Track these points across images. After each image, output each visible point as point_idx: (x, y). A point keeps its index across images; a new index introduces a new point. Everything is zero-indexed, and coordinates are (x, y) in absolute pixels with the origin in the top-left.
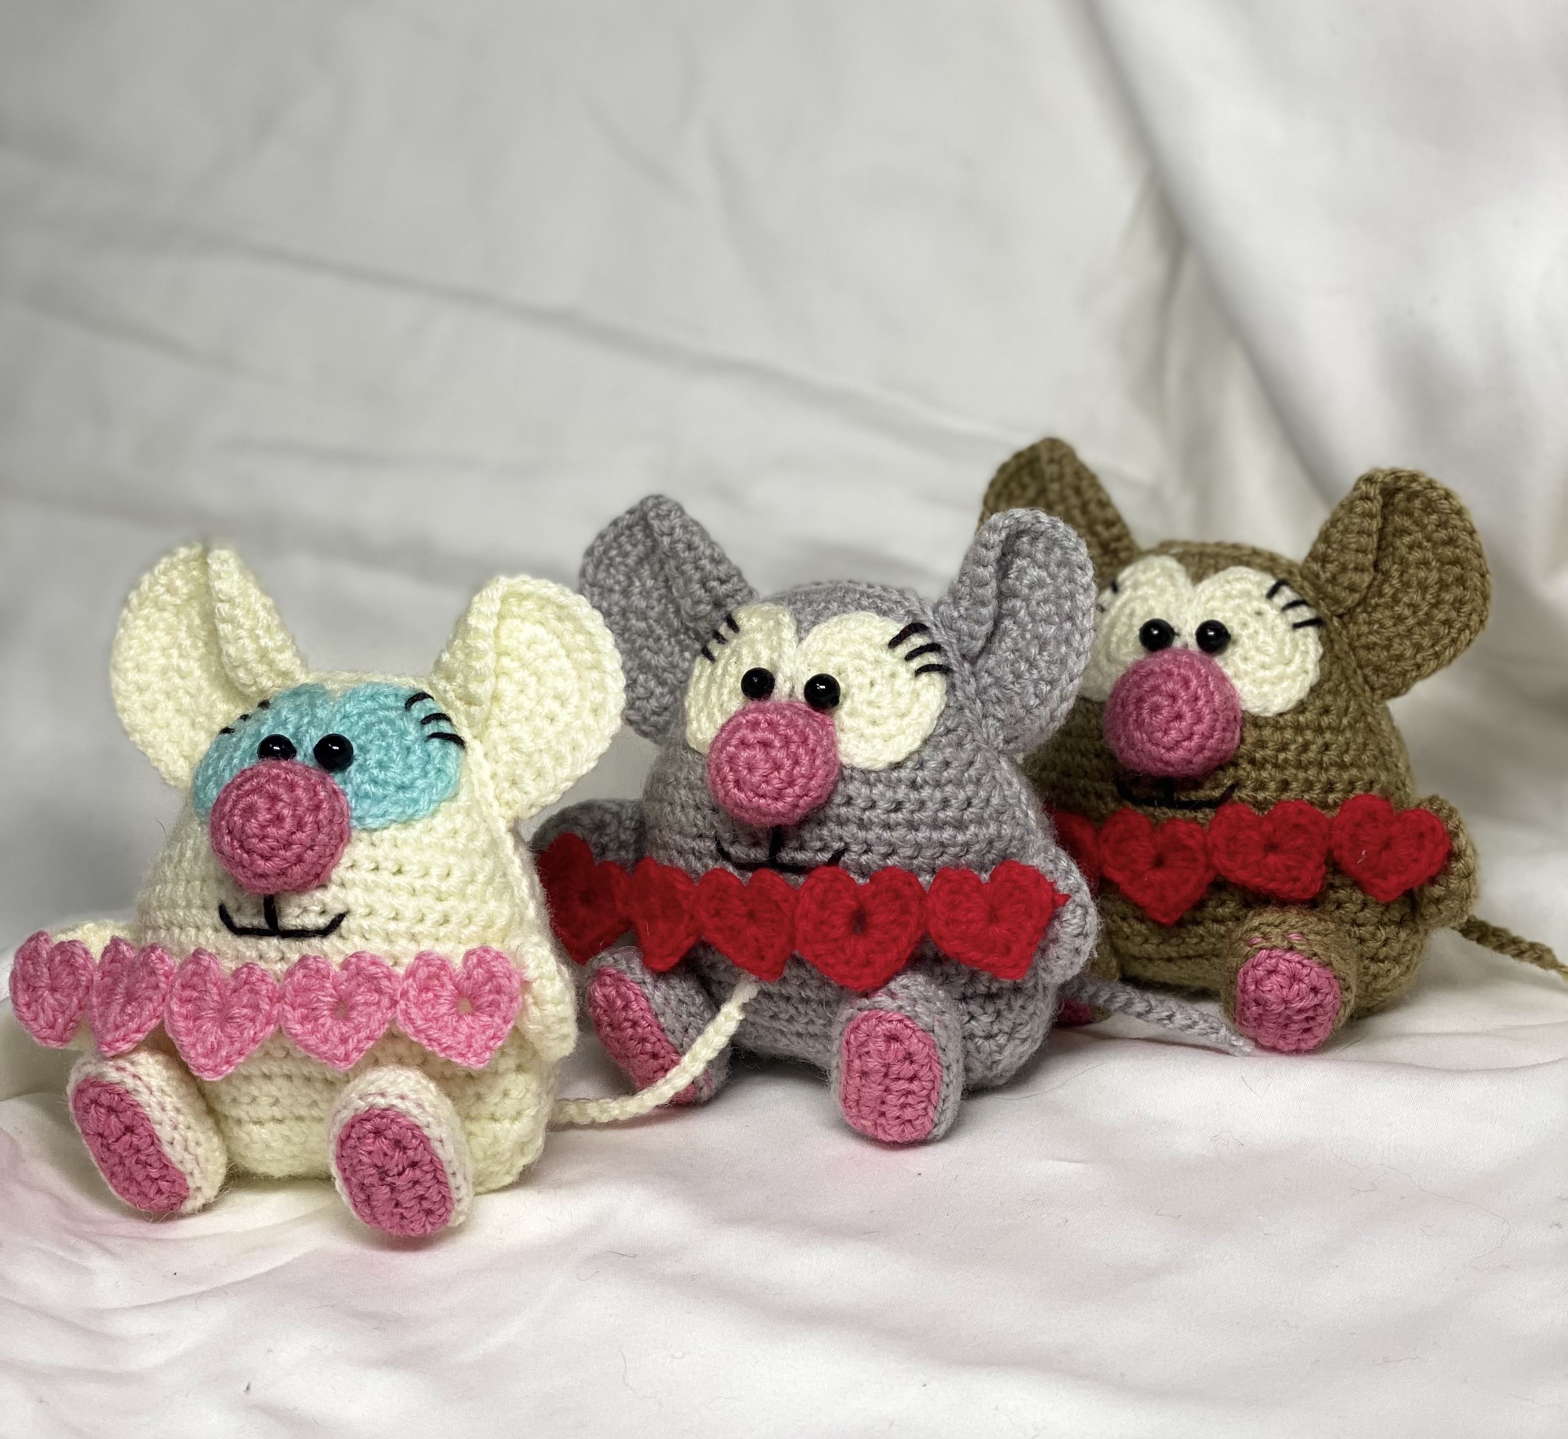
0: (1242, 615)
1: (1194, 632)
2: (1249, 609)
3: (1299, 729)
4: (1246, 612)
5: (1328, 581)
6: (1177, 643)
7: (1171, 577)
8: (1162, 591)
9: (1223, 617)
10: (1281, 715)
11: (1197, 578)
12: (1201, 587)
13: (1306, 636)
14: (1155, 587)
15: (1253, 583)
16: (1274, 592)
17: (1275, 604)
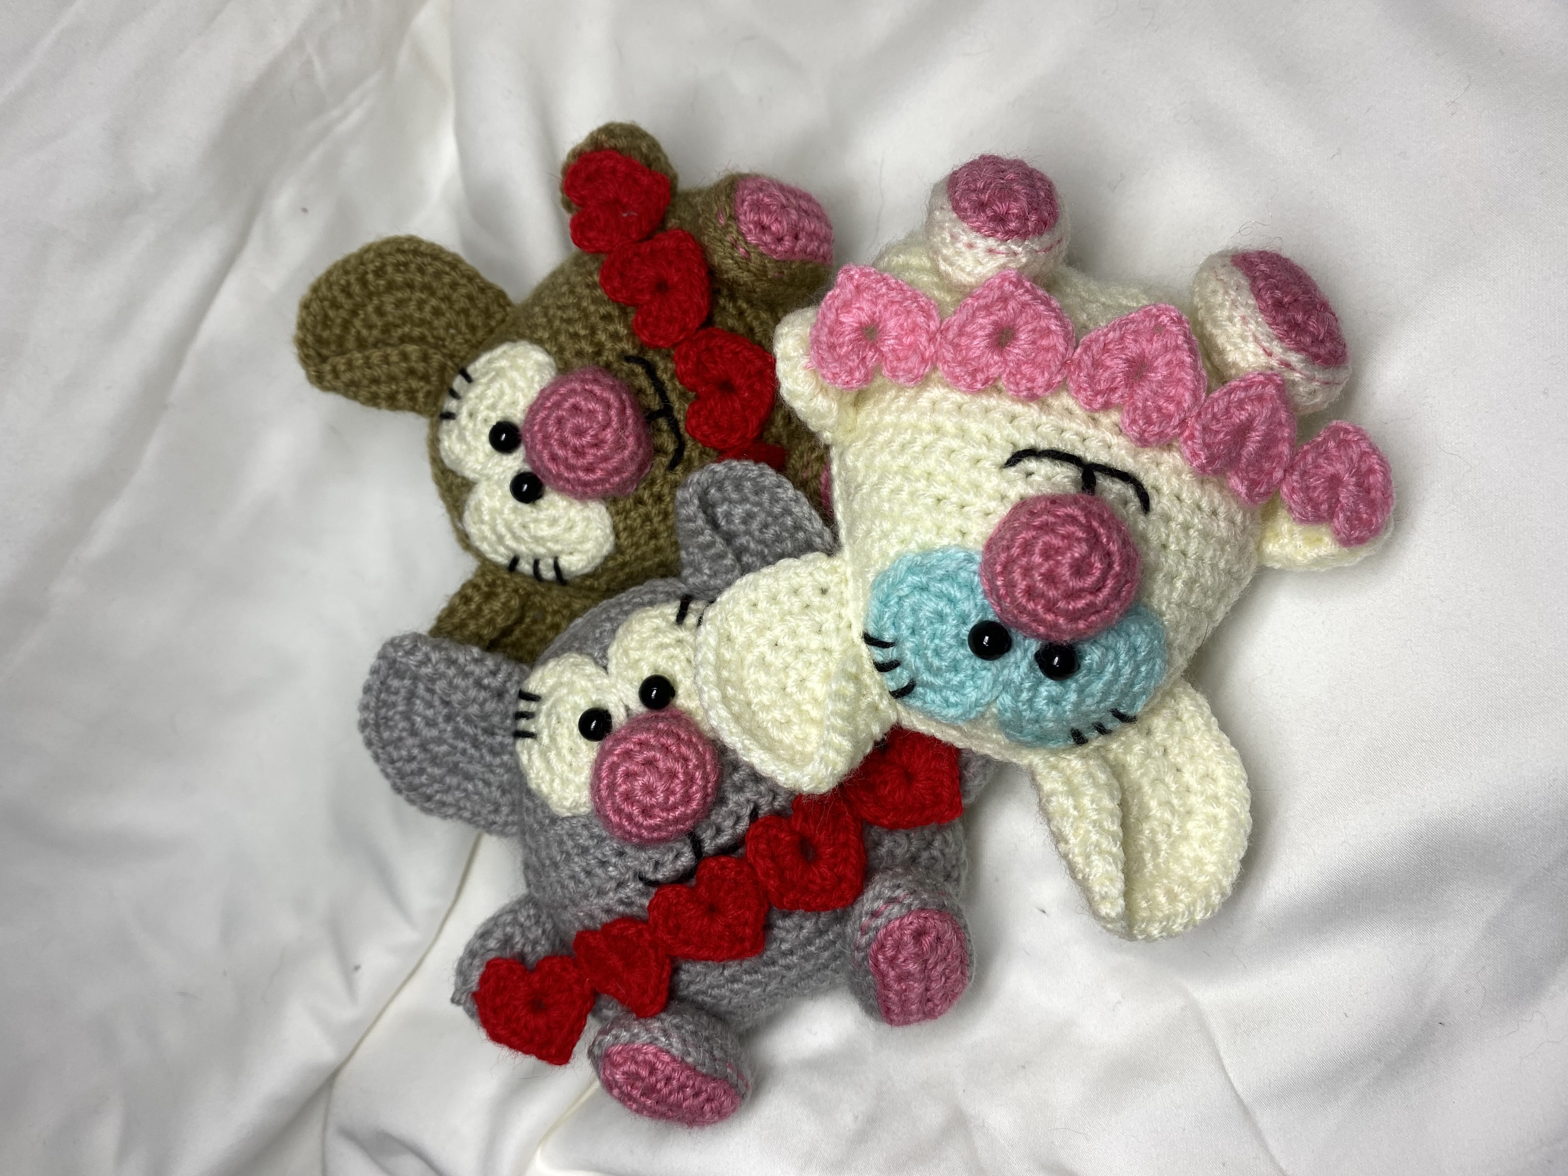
1: (510, 457)
2: (470, 424)
3: (555, 335)
4: (475, 425)
6: (527, 468)
7: (478, 509)
8: (493, 511)
11: (468, 485)
12: (470, 475)
13: (476, 370)
14: (494, 519)
15: (450, 437)
16: (449, 416)
17: (459, 408)
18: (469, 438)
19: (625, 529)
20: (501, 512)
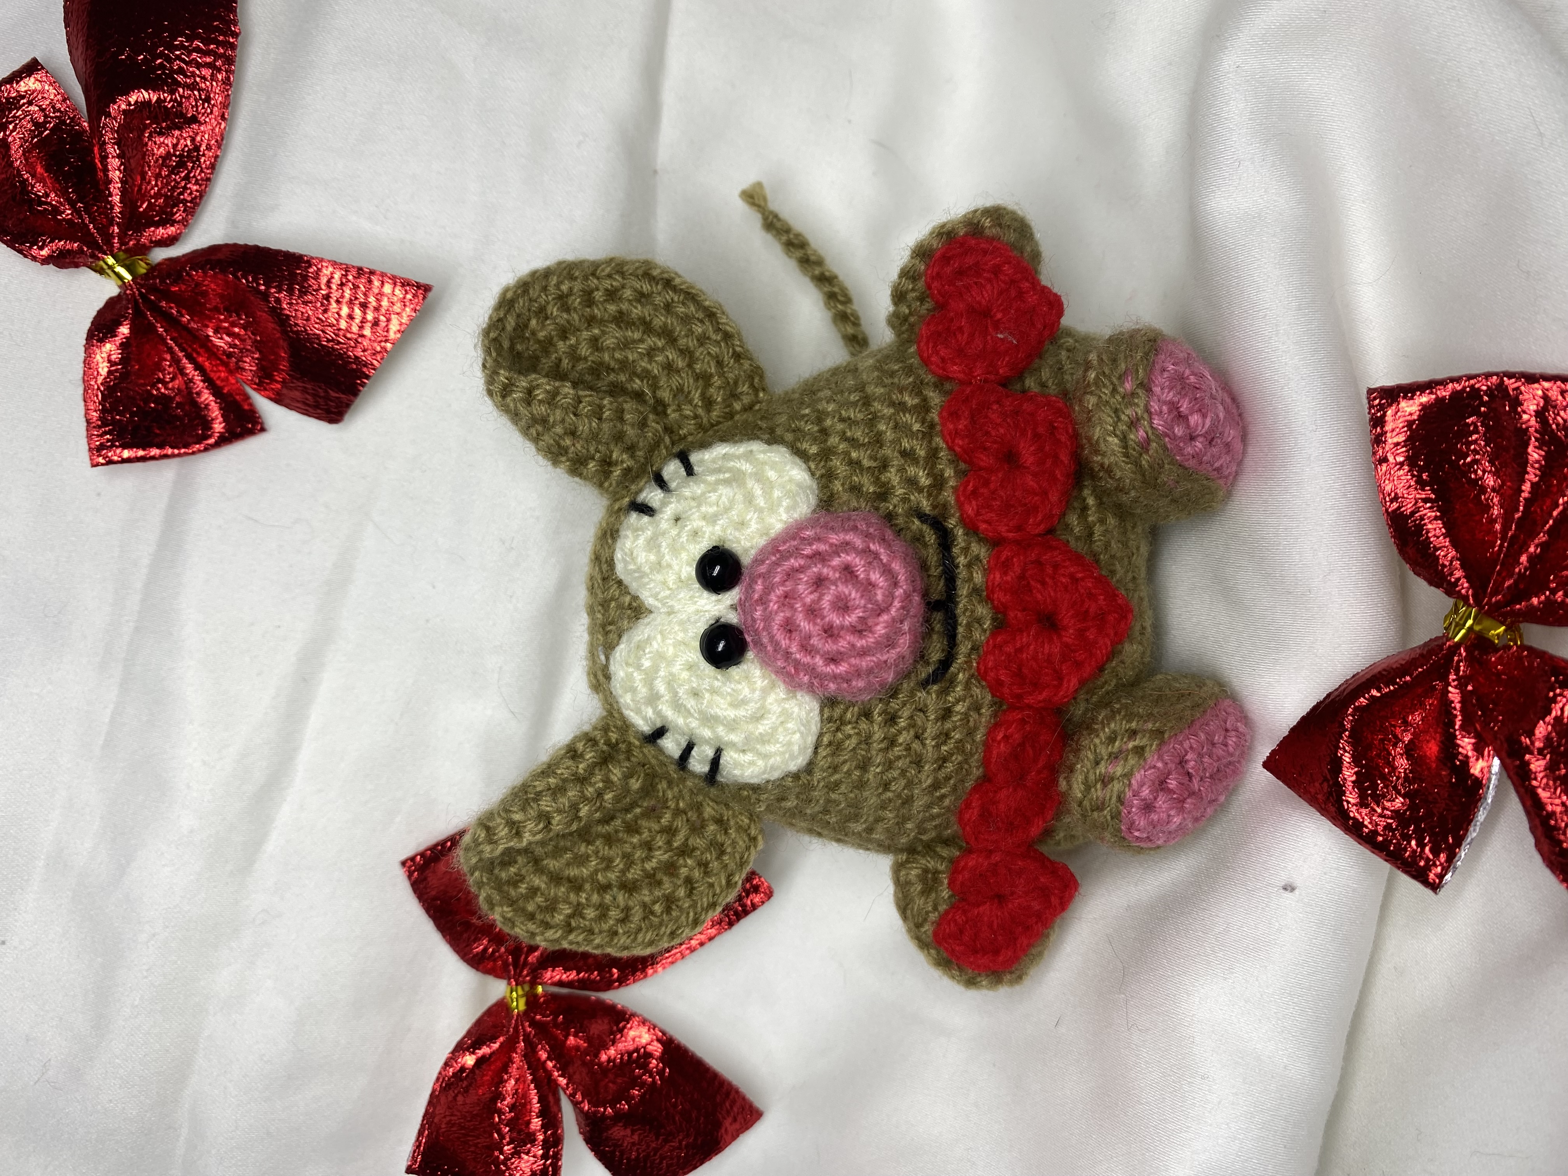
0: (684, 538)
1: (714, 597)
2: (674, 532)
3: (826, 454)
4: (679, 535)
5: (632, 456)
6: (733, 618)
7: (640, 647)
8: (660, 656)
9: (688, 564)
10: (813, 474)
11: (637, 611)
12: (649, 601)
13: (702, 461)
14: (656, 669)
15: (637, 537)
16: (646, 510)
17: (664, 504)
18: (664, 549)
19: (830, 744)
20: (670, 663)
